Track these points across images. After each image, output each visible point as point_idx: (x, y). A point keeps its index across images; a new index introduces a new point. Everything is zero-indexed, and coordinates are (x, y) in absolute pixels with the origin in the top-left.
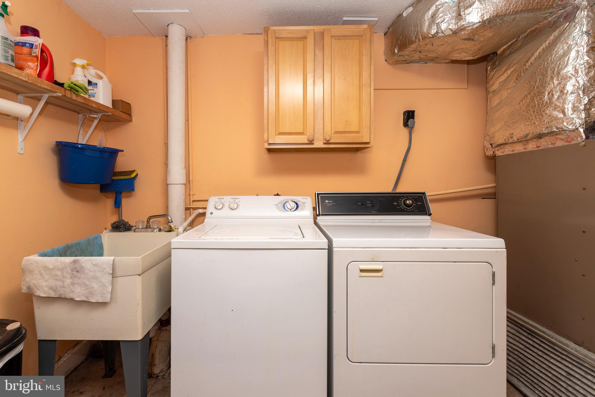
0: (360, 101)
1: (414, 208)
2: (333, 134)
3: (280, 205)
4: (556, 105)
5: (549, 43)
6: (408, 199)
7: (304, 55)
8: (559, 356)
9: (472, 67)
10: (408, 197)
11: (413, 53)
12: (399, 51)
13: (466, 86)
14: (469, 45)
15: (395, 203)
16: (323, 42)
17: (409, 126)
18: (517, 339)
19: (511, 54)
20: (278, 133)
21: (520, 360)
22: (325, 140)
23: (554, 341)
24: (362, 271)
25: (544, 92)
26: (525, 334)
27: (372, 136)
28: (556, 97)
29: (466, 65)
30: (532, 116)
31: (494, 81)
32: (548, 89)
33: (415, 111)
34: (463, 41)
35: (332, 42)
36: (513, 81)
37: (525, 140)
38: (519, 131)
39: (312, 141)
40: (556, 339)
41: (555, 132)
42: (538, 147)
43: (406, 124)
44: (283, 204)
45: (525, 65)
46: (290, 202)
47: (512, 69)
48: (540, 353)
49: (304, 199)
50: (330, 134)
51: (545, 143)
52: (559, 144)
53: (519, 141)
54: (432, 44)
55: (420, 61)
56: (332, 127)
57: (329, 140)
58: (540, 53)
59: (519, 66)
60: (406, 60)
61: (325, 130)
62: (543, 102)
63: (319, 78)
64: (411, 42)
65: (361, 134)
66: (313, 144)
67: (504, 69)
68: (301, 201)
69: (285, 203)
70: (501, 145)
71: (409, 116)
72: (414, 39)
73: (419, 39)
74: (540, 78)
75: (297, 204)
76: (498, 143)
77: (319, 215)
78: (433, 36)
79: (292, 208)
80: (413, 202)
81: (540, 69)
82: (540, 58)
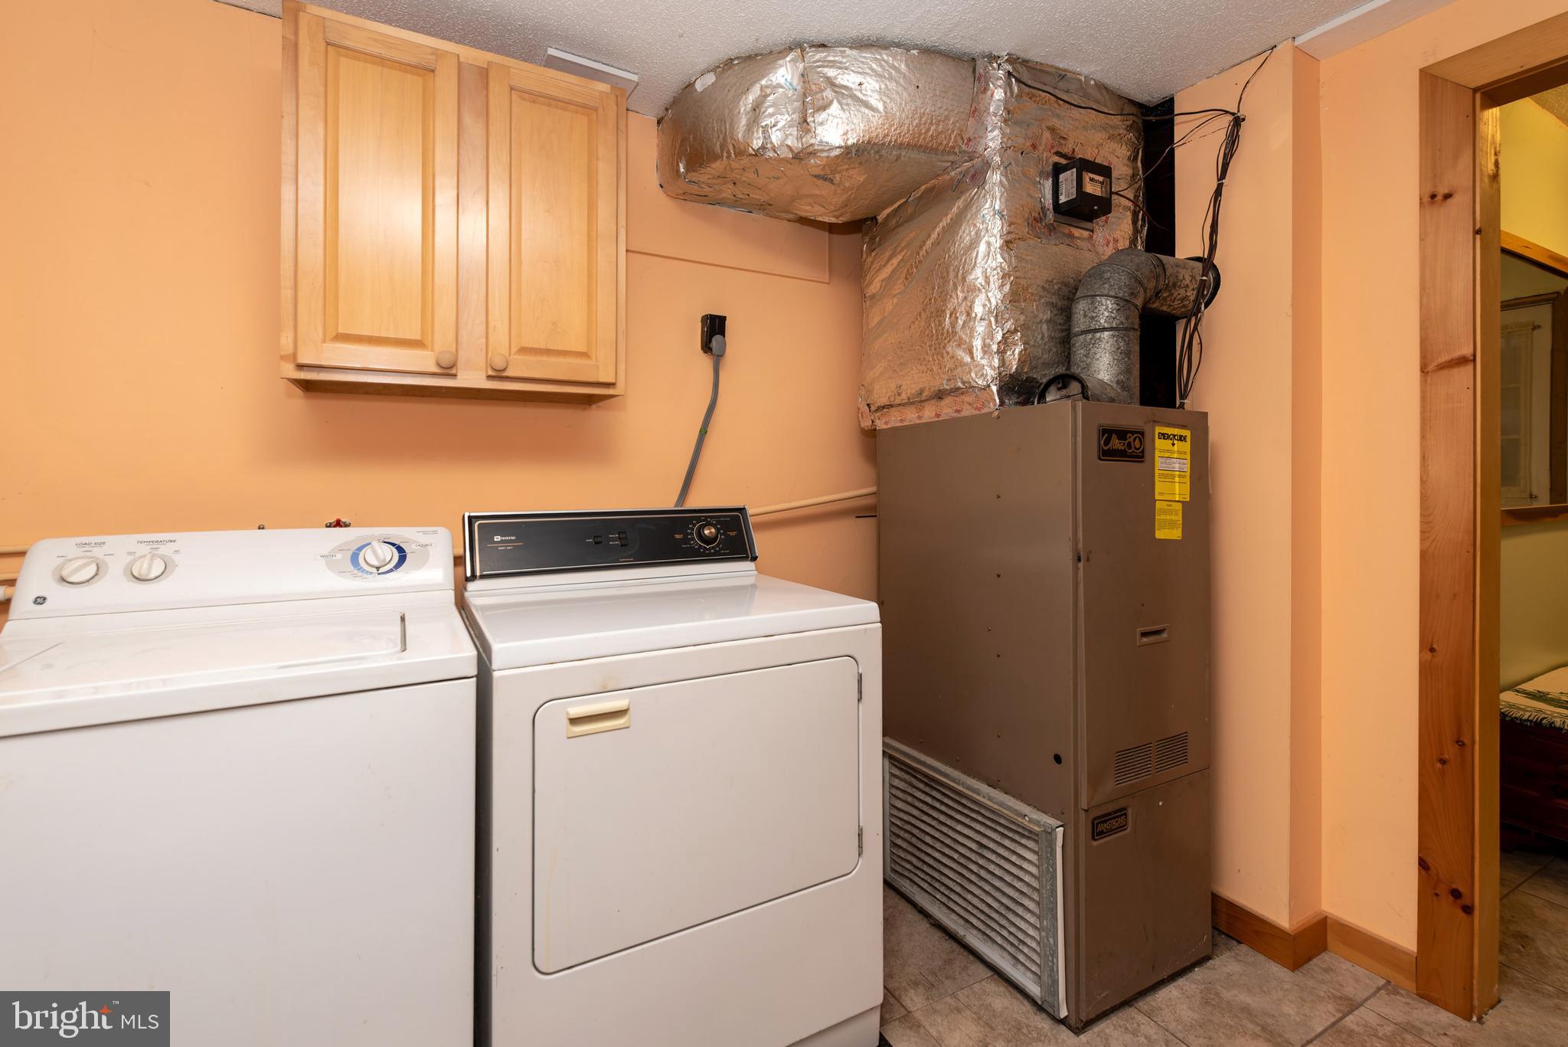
0: (590, 276)
1: (721, 546)
2: (515, 354)
3: (339, 556)
4: (961, 339)
5: (951, 219)
6: (709, 524)
7: (425, 121)
8: (967, 816)
9: (836, 238)
10: (709, 519)
11: (718, 181)
12: (688, 169)
13: (826, 278)
14: (825, 189)
15: (678, 536)
16: (487, 96)
17: (714, 350)
18: (910, 799)
19: (898, 226)
20: (334, 334)
21: (914, 840)
22: (492, 368)
23: (960, 788)
24: (574, 721)
25: (944, 310)
26: (921, 786)
27: (622, 367)
28: (960, 322)
29: (827, 233)
30: (927, 354)
31: (873, 276)
32: (950, 306)
33: (725, 317)
34: (815, 179)
35: (514, 104)
36: (901, 281)
37: (917, 401)
38: (909, 382)
39: (451, 368)
40: (964, 785)
41: (960, 388)
42: (938, 415)
43: (707, 347)
44: (350, 554)
45: (918, 253)
46: (375, 544)
47: (900, 257)
48: (942, 818)
49: (425, 533)
50: (505, 352)
51: (947, 409)
52: (967, 412)
53: (909, 403)
54: (757, 170)
55: (735, 203)
56: (512, 334)
57: (504, 370)
58: (938, 235)
59: (909, 253)
60: (706, 196)
61: (491, 339)
62: (943, 329)
63: (474, 194)
64: (716, 157)
65: (594, 360)
66: (454, 376)
67: (887, 254)
68: (414, 542)
69: (361, 549)
70: (883, 407)
71: (714, 327)
72: (718, 149)
73: (729, 152)
74: (939, 284)
75: (400, 549)
76: (879, 404)
77: (473, 577)
78: (757, 154)
79: (383, 564)
80: (718, 530)
81: (939, 265)
82: (938, 244)
